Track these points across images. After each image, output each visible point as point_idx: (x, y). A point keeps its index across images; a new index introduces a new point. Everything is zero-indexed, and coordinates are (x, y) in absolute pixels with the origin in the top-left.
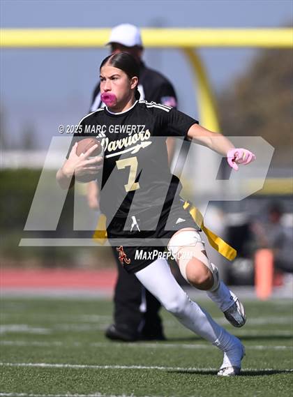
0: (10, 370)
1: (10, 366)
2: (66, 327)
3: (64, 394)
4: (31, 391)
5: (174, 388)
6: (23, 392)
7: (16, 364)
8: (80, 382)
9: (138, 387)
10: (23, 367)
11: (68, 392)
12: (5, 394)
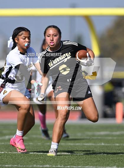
0: (10, 155)
1: (10, 154)
2: (34, 136)
3: (33, 165)
4: (19, 164)
5: (80, 163)
6: (16, 165)
7: (13, 153)
8: (40, 160)
9: (65, 162)
10: (16, 154)
11: (35, 165)
12: (8, 166)
